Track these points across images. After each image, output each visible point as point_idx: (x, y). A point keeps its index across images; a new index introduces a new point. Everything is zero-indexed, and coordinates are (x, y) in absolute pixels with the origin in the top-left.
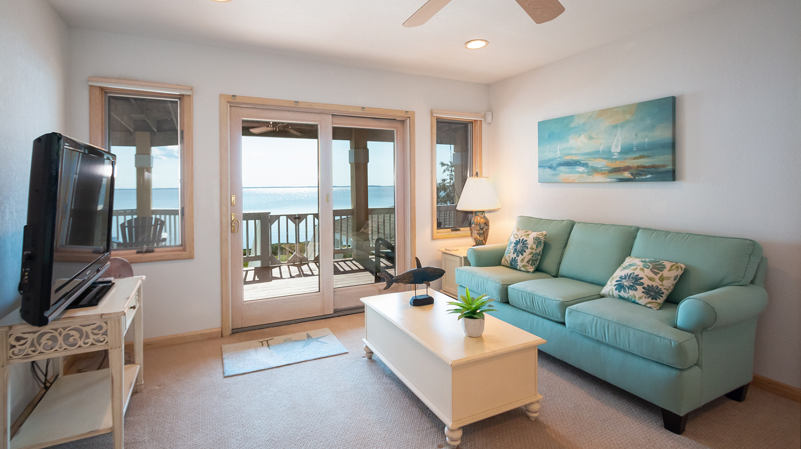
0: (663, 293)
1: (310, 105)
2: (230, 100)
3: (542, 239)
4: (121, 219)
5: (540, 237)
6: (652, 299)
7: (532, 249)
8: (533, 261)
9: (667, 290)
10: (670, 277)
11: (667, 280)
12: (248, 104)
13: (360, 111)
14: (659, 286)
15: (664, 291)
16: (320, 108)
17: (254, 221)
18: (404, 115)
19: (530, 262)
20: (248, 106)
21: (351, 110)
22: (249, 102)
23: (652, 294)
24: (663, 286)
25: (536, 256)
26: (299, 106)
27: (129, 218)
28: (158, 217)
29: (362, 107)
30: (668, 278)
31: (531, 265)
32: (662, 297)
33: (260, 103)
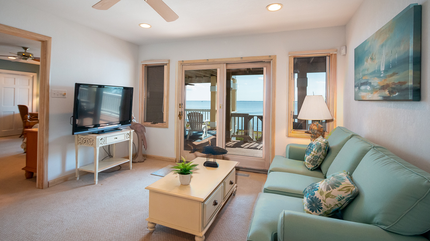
0: (321, 208)
1: (214, 60)
2: (181, 63)
3: (323, 146)
4: (188, 113)
5: (322, 144)
6: (310, 210)
7: (314, 152)
8: (314, 161)
9: (328, 207)
10: (335, 197)
11: (331, 198)
12: (188, 64)
13: (240, 60)
14: (322, 201)
15: (323, 206)
16: (218, 61)
17: (241, 117)
18: (268, 58)
19: (312, 162)
20: (189, 65)
21: (235, 60)
22: (188, 63)
23: (314, 205)
24: (325, 202)
25: (316, 158)
26: (209, 61)
27: (190, 112)
28: (199, 112)
29: (241, 58)
30: (333, 197)
31: (311, 164)
32: (320, 211)
33: (192, 62)
